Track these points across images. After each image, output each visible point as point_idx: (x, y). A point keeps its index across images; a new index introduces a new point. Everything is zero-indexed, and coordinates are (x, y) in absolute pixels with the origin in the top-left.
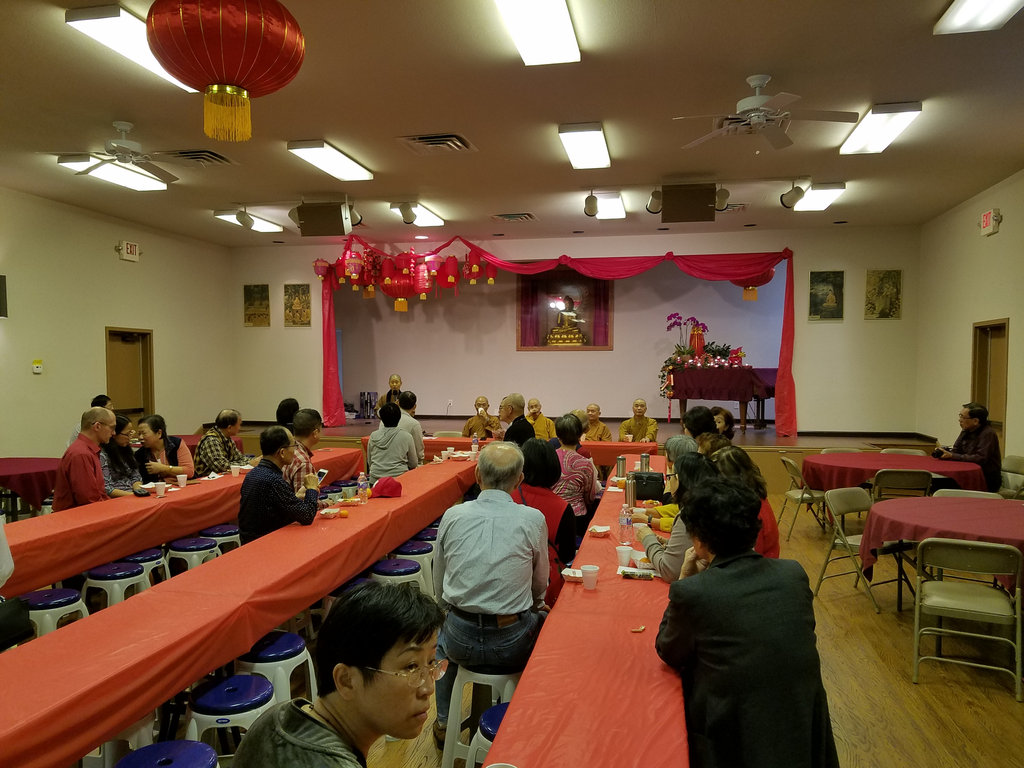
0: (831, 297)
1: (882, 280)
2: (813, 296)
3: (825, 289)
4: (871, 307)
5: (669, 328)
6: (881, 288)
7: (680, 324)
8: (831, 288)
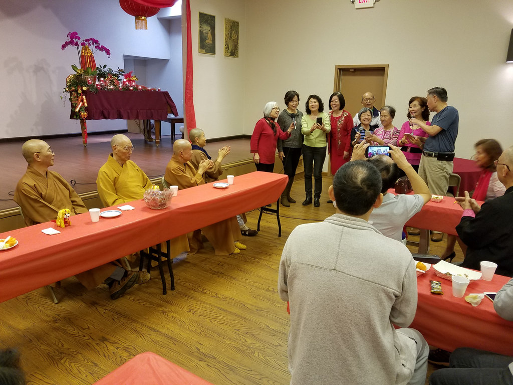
0: (209, 36)
1: (231, 28)
2: (201, 33)
3: (207, 28)
4: (227, 48)
5: (64, 47)
6: (231, 34)
7: (77, 44)
8: (209, 28)
